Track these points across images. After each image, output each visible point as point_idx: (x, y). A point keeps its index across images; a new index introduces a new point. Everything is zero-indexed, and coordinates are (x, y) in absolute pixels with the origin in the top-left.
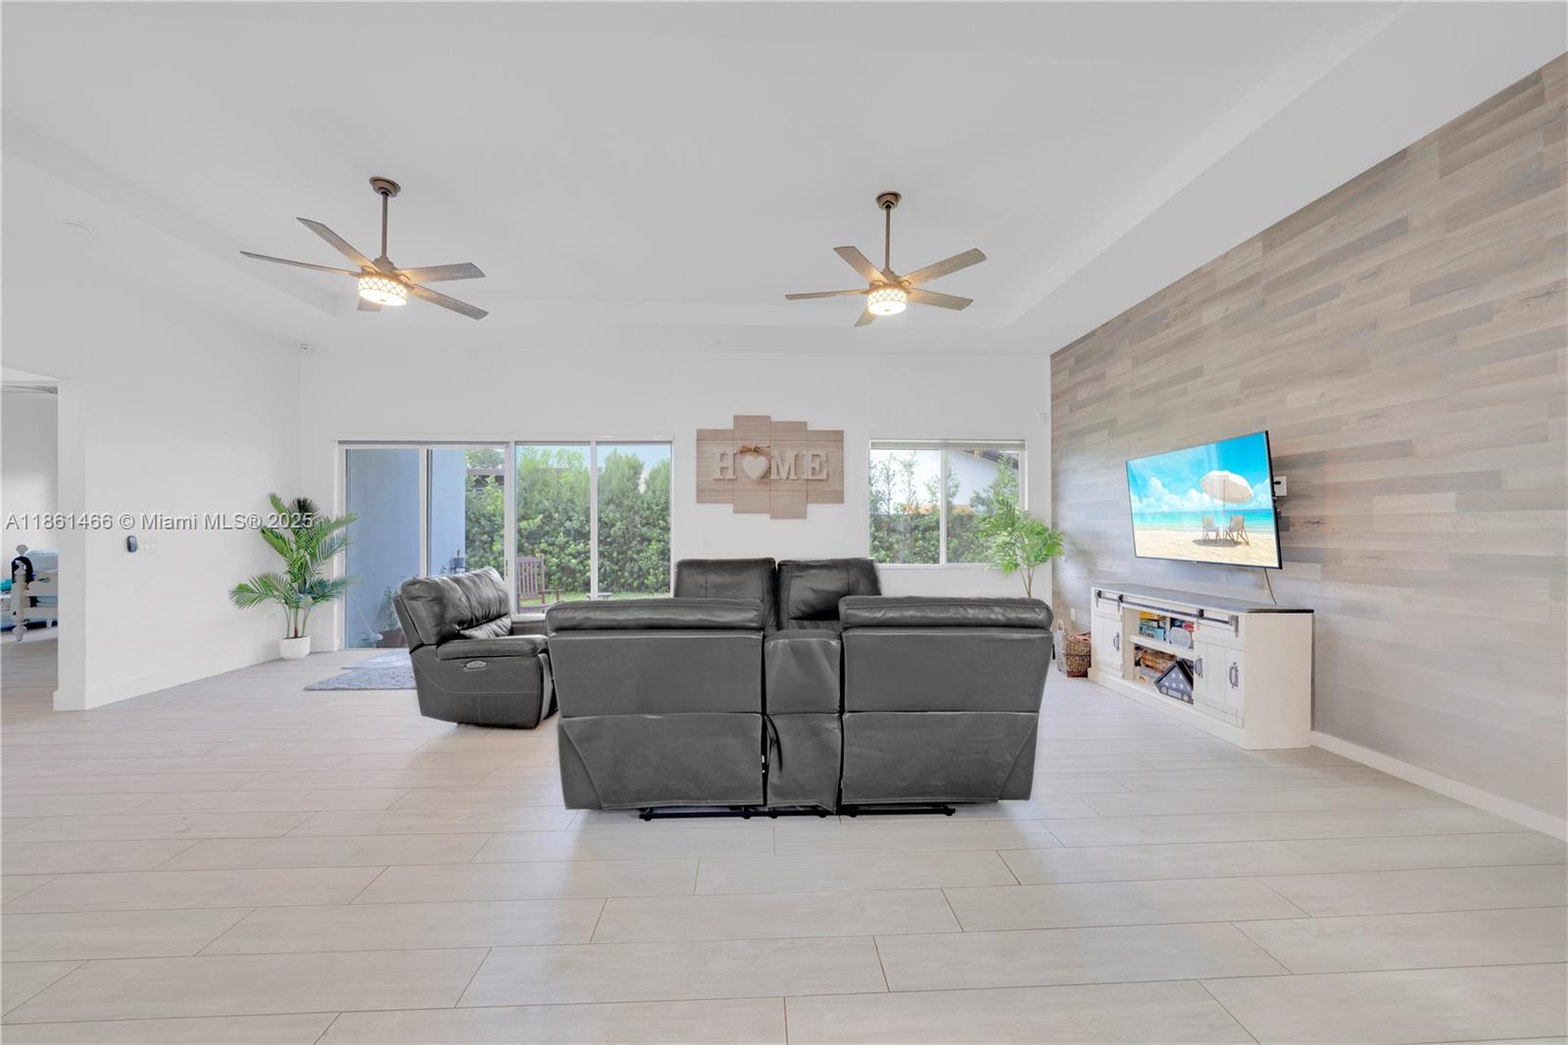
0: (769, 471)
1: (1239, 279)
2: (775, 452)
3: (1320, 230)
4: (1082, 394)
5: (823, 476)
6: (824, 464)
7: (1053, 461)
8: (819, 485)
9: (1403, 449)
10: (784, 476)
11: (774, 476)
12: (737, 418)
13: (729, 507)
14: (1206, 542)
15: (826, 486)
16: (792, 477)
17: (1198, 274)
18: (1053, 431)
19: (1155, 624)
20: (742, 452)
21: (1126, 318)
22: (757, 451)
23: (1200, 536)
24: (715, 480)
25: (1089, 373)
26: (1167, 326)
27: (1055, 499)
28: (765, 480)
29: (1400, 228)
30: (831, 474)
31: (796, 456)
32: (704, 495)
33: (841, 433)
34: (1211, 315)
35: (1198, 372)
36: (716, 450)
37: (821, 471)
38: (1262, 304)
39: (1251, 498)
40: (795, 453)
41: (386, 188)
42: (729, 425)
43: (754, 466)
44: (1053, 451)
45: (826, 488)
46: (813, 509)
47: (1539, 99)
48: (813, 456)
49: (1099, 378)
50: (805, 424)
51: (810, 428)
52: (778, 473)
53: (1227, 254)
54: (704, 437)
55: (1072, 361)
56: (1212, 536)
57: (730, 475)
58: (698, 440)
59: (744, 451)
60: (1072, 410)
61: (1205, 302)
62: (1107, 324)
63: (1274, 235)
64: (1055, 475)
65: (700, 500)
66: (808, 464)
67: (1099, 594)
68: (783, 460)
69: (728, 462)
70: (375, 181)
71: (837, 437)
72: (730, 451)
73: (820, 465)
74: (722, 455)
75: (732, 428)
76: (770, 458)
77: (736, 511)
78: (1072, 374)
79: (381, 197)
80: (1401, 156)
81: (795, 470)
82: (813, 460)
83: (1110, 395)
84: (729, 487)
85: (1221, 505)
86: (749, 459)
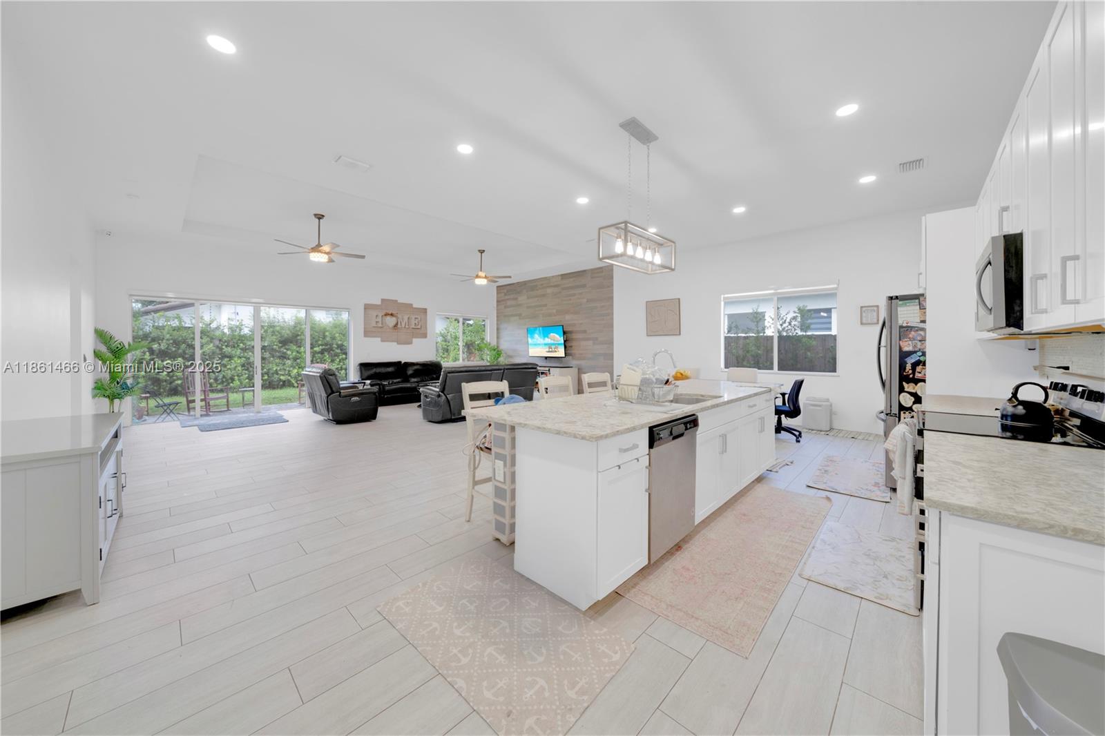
0: (397, 324)
1: (556, 284)
2: (399, 316)
3: (572, 280)
4: (509, 303)
5: (419, 327)
7: (497, 324)
8: (418, 330)
9: (585, 332)
10: (403, 326)
11: (399, 326)
12: (383, 300)
13: (379, 339)
14: (549, 352)
15: (420, 331)
16: (407, 327)
17: (545, 278)
18: (497, 313)
21: (525, 283)
22: (392, 315)
23: (547, 349)
24: (374, 327)
25: (512, 296)
26: (537, 290)
27: (498, 338)
28: (396, 327)
29: (584, 286)
30: (422, 326)
32: (367, 333)
33: (426, 309)
34: (549, 291)
35: (545, 305)
36: (374, 313)
37: (418, 325)
38: (560, 292)
39: (560, 340)
40: (407, 317)
41: (320, 217)
42: (379, 303)
43: (391, 321)
44: (497, 320)
46: (414, 340)
47: (602, 272)
48: (416, 318)
49: (516, 299)
50: (412, 305)
51: (414, 306)
52: (401, 325)
53: (553, 276)
54: (367, 307)
55: (505, 291)
56: (550, 350)
57: (380, 325)
58: (364, 309)
59: (386, 315)
60: (505, 307)
61: (547, 287)
62: (518, 282)
63: (564, 276)
64: (498, 329)
65: (365, 336)
66: (413, 322)
68: (403, 319)
69: (379, 319)
70: (315, 215)
71: (425, 311)
72: (380, 315)
73: (418, 322)
74: (376, 316)
76: (397, 318)
77: (382, 341)
78: (505, 295)
79: (317, 220)
80: (585, 271)
81: (408, 324)
82: (415, 320)
83: (519, 305)
84: (380, 330)
85: (552, 342)
86: (388, 318)
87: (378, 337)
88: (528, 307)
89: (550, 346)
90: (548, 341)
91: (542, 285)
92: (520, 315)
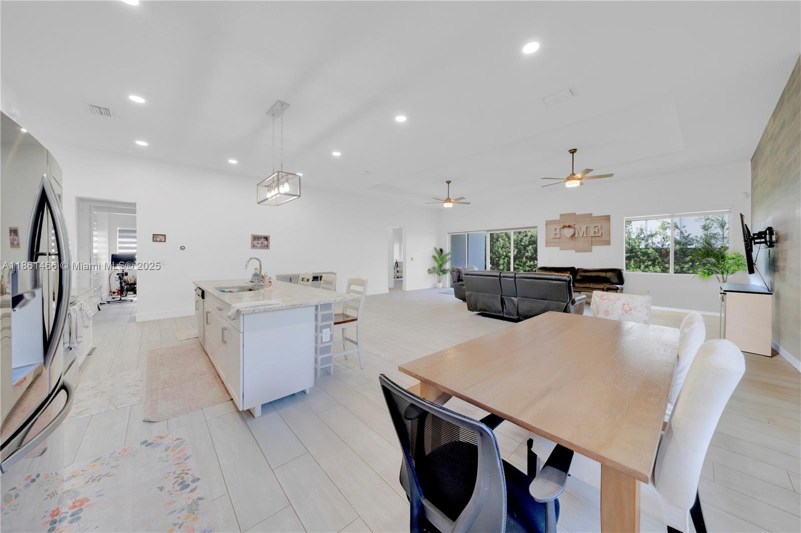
0: (574, 234)
2: (577, 227)
5: (600, 235)
6: (600, 230)
8: (597, 238)
10: (581, 236)
11: (577, 235)
12: (561, 215)
13: (559, 248)
15: (602, 238)
16: (585, 235)
20: (563, 227)
22: (569, 226)
24: (552, 238)
28: (573, 237)
30: (603, 234)
31: (587, 227)
32: (548, 244)
33: (609, 216)
36: (553, 227)
37: (598, 233)
40: (586, 226)
42: (558, 218)
43: (568, 232)
45: (601, 239)
46: (594, 248)
48: (595, 227)
50: (591, 214)
51: (594, 215)
52: (578, 234)
54: (548, 223)
57: (558, 236)
58: (546, 224)
65: (547, 246)
66: (592, 230)
68: (581, 229)
69: (558, 232)
71: (607, 218)
72: (559, 228)
73: (598, 230)
74: (555, 229)
75: (559, 219)
76: (575, 229)
77: (560, 249)
81: (586, 233)
82: (595, 229)
84: (558, 240)
86: (566, 230)
87: (557, 246)
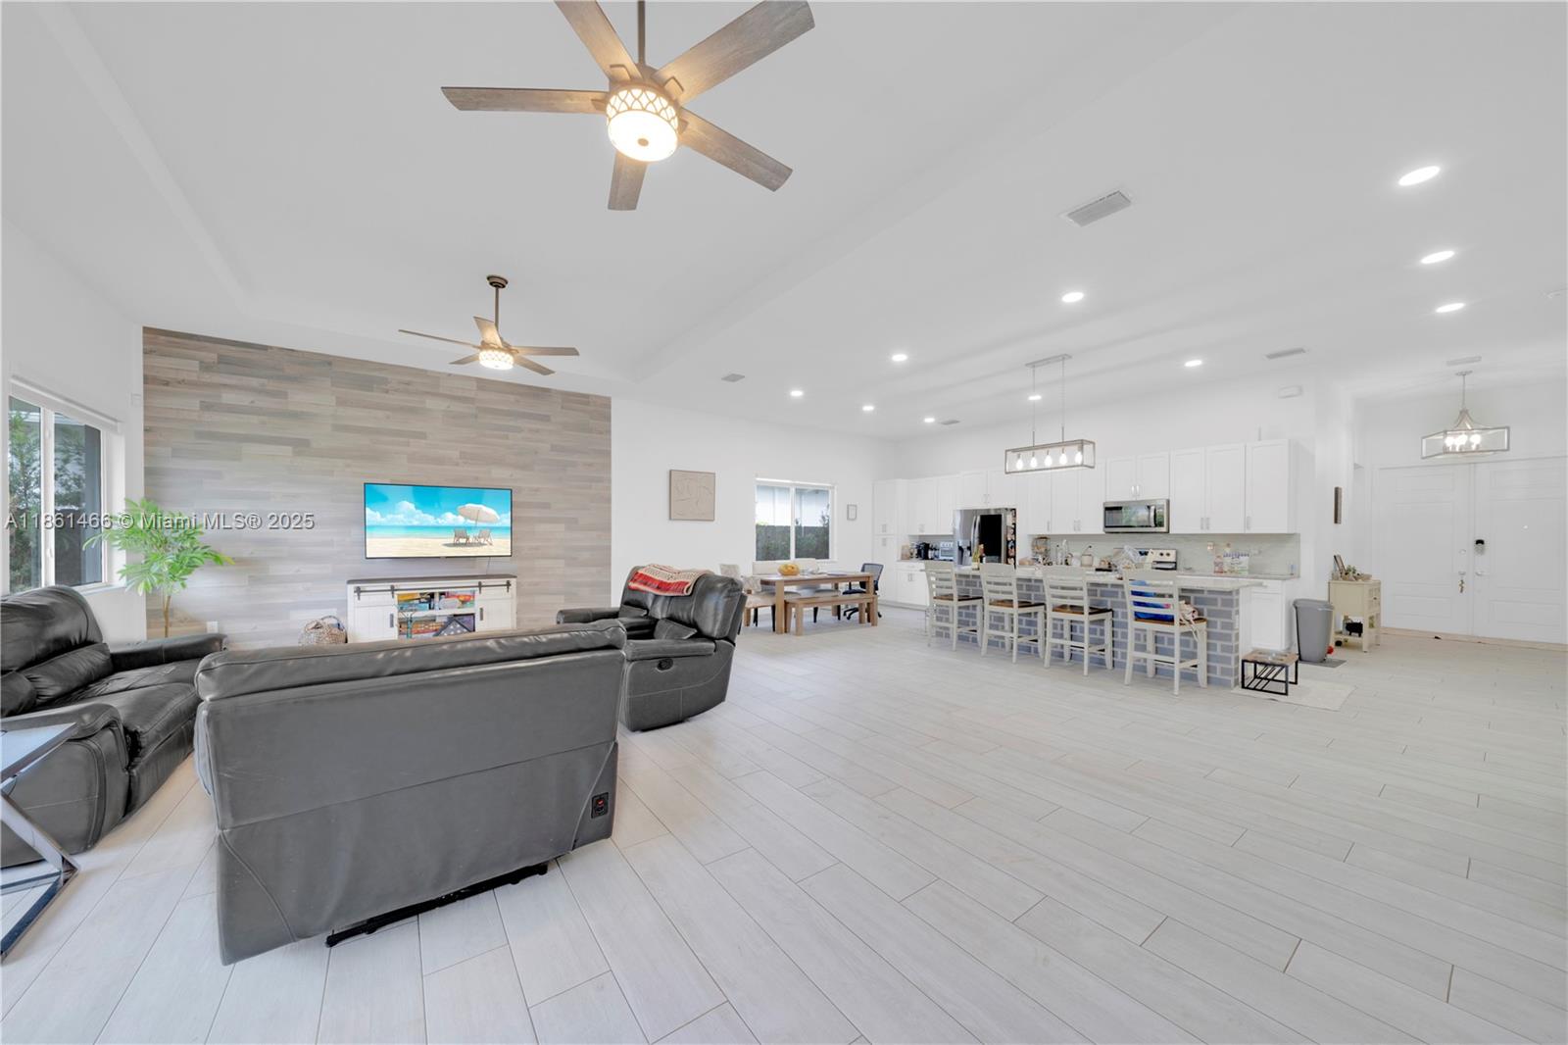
1: (460, 394)
3: (512, 398)
4: (229, 398)
9: (546, 506)
14: (456, 545)
17: (419, 371)
18: (146, 418)
19: (417, 602)
21: (325, 360)
23: (451, 541)
25: (255, 382)
26: (387, 392)
29: (545, 419)
34: (430, 403)
35: (422, 436)
38: (473, 416)
39: (497, 521)
49: (283, 395)
53: (450, 375)
55: (212, 357)
56: (462, 541)
60: (206, 407)
61: (428, 393)
62: (293, 350)
63: (483, 384)
67: (358, 591)
78: (206, 367)
83: (296, 416)
85: (472, 523)
88: (338, 428)
89: (460, 533)
90: (449, 518)
91: (408, 384)
92: (301, 446)
